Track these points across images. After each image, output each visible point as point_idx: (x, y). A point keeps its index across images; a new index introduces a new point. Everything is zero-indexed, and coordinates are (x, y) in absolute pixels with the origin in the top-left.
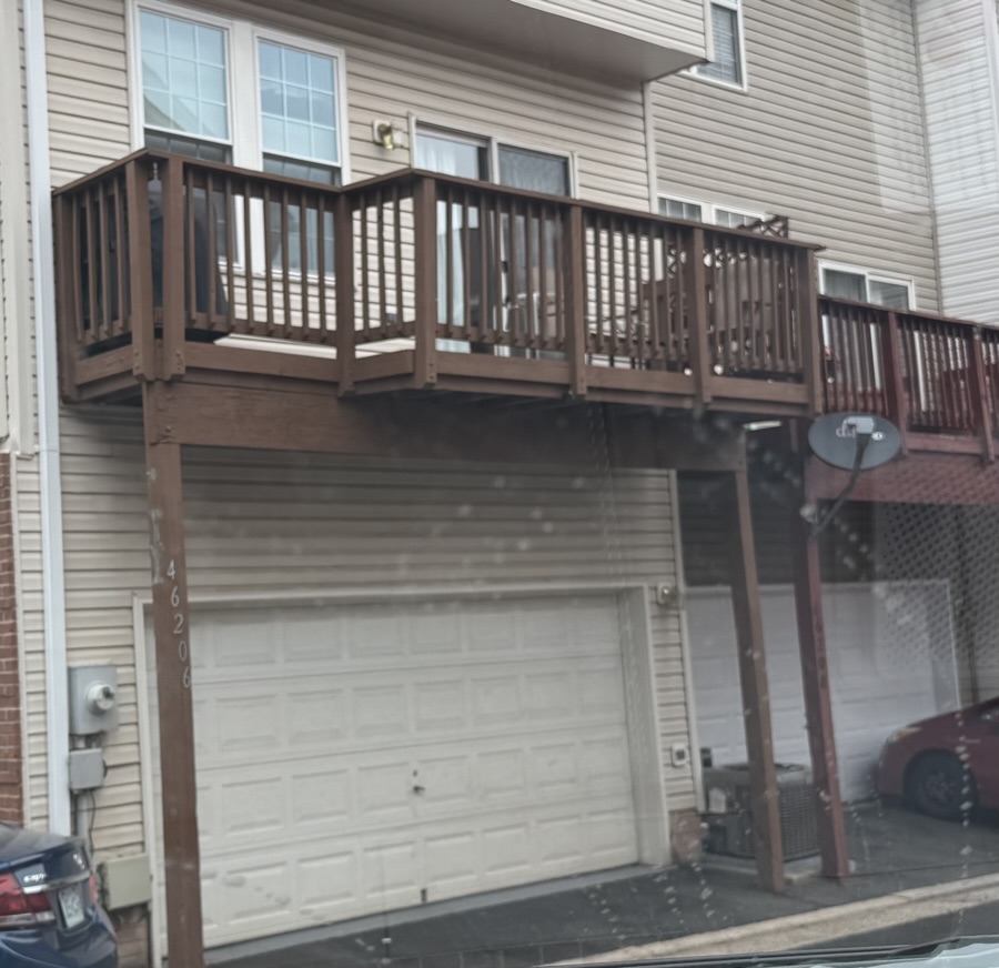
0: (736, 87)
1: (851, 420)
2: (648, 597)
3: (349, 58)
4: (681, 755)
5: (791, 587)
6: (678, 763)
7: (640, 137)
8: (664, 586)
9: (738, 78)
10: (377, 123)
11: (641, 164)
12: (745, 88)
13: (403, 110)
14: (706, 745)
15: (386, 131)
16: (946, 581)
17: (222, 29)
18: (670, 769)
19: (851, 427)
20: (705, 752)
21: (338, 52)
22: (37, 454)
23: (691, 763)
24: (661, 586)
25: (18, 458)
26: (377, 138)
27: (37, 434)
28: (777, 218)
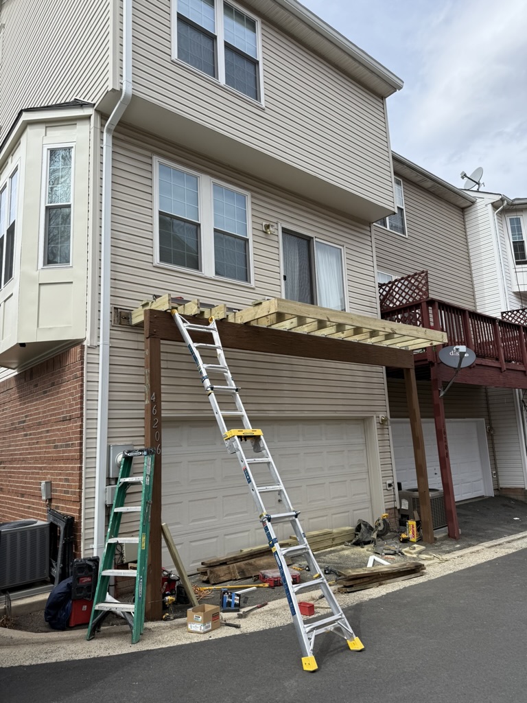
0: (404, 236)
1: (457, 347)
2: (375, 420)
3: (252, 197)
4: (390, 485)
5: (433, 420)
6: (388, 489)
7: (369, 243)
8: (382, 416)
9: (404, 233)
10: (264, 224)
11: (370, 253)
12: (407, 237)
13: (275, 220)
14: (399, 481)
15: (268, 227)
16: (484, 419)
17: (197, 177)
18: (386, 491)
19: (457, 349)
20: (399, 485)
21: (248, 194)
22: (99, 346)
23: (394, 488)
24: (380, 416)
25: (89, 347)
26: (264, 230)
27: (99, 337)
28: (423, 272)
